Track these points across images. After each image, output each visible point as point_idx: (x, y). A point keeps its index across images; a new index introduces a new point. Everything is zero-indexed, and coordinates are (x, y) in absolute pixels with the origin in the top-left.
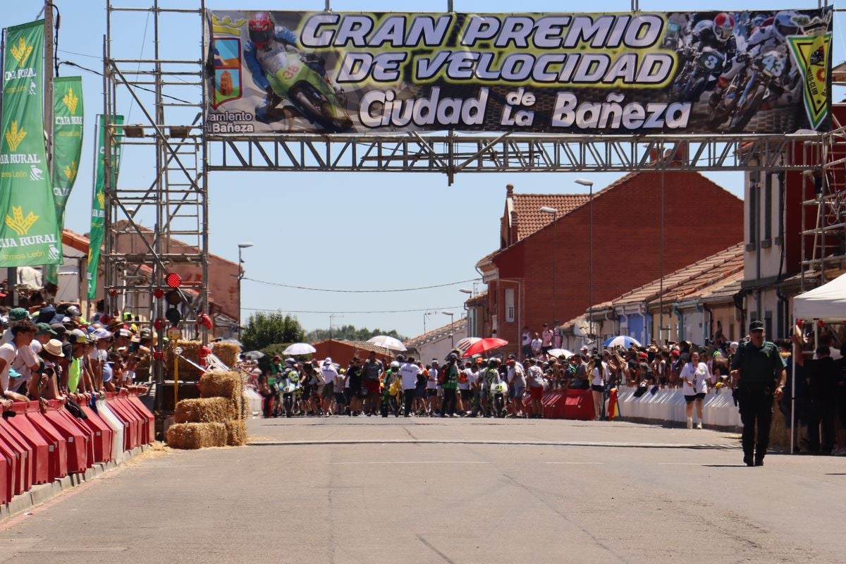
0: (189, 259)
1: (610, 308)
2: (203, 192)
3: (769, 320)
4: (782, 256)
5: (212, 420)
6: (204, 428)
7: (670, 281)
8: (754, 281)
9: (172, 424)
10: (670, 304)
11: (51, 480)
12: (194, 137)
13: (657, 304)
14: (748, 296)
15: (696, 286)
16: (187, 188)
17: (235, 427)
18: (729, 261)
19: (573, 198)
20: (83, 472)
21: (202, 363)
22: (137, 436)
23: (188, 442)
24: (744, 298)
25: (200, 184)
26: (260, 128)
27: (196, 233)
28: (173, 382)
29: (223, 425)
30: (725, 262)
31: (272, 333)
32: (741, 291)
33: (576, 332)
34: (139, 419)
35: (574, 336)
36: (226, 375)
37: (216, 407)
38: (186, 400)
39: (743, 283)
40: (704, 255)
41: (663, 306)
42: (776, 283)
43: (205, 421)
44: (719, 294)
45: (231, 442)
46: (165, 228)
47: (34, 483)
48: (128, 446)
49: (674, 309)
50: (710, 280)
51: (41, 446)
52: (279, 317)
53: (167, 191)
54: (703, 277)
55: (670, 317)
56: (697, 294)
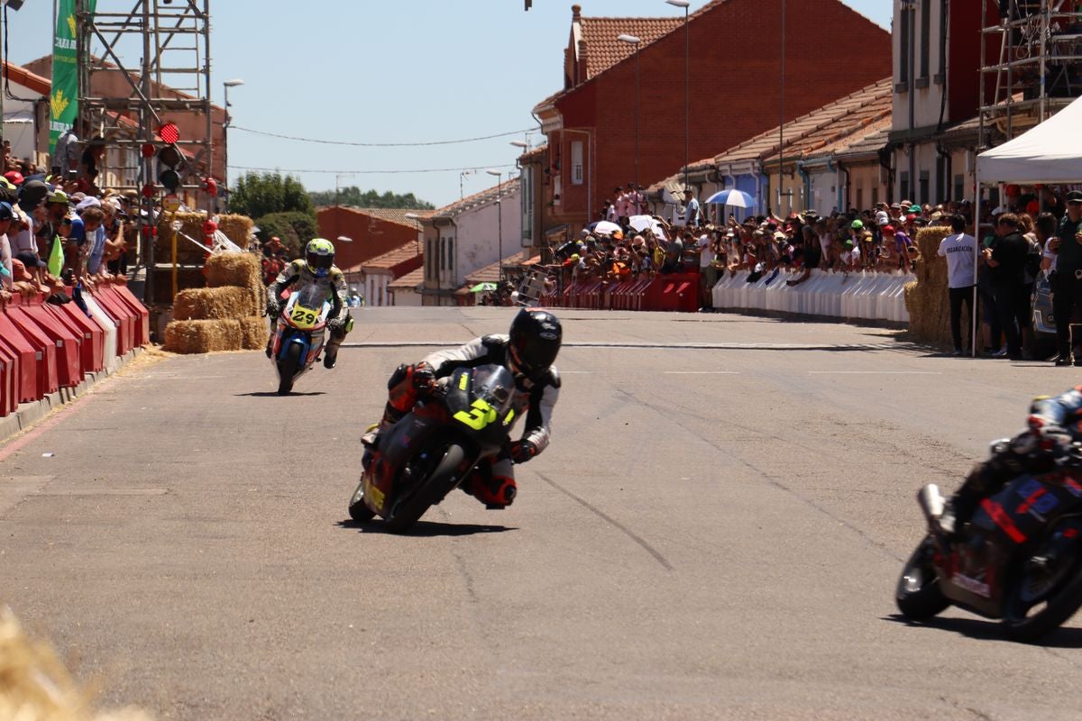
0: (188, 105)
1: (712, 167)
2: (204, 16)
3: (925, 182)
4: (943, 99)
5: (223, 316)
6: (213, 327)
7: (793, 130)
8: (905, 131)
9: (171, 321)
10: (792, 162)
11: (40, 397)
13: (775, 161)
14: (897, 151)
15: (827, 138)
16: (182, 12)
17: (252, 325)
18: (867, 105)
19: (658, 23)
20: (74, 386)
21: (208, 242)
22: (131, 337)
23: (192, 344)
24: (892, 154)
28: (170, 265)
29: (237, 322)
30: (862, 106)
31: (268, 198)
32: (888, 145)
33: (666, 197)
34: (131, 315)
35: (663, 202)
36: (240, 258)
37: (228, 298)
38: (188, 290)
39: (892, 134)
40: (833, 97)
41: (783, 164)
42: (936, 134)
43: (214, 317)
44: (859, 149)
45: (247, 344)
46: (153, 63)
47: (21, 400)
48: (120, 352)
49: (798, 169)
50: (844, 130)
51: (28, 353)
52: (277, 178)
53: (156, 15)
54: (833, 126)
55: (793, 178)
56: (829, 148)
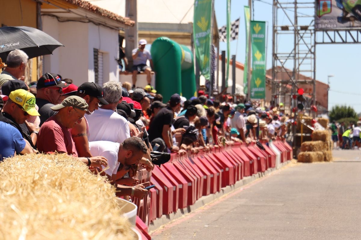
0: (307, 82)
2: (314, 53)
5: (317, 151)
6: (314, 154)
9: (300, 152)
11: (251, 175)
12: (310, 30)
16: (307, 52)
17: (327, 154)
20: (264, 172)
21: (313, 126)
22: (286, 157)
23: (307, 160)
25: (313, 50)
26: (340, 25)
27: (311, 71)
28: (300, 134)
29: (322, 153)
31: (342, 113)
34: (286, 150)
36: (323, 132)
37: (319, 145)
38: (306, 142)
43: (314, 151)
45: (325, 160)
46: (297, 69)
47: (244, 176)
48: (282, 161)
51: (247, 161)
52: (345, 107)
53: (298, 54)
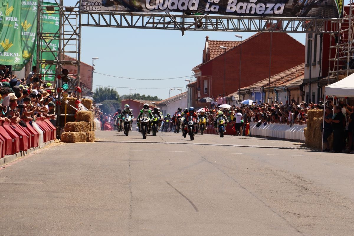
0: (72, 63)
1: (248, 89)
2: (79, 35)
3: (314, 96)
4: (320, 69)
5: (80, 131)
6: (77, 134)
7: (273, 78)
8: (308, 79)
9: (63, 132)
10: (273, 88)
11: (13, 154)
12: (75, 12)
13: (267, 88)
14: (306, 85)
15: (284, 81)
16: (72, 33)
17: (90, 134)
18: (298, 71)
19: (233, 43)
20: (26, 151)
21: (77, 107)
22: (49, 136)
23: (70, 140)
24: (304, 87)
25: (78, 32)
26: (103, 9)
27: (76, 52)
28: (64, 114)
29: (85, 133)
30: (297, 71)
31: (106, 95)
32: (303, 83)
33: (233, 99)
34: (50, 129)
35: (232, 100)
36: (87, 112)
37: (82, 125)
38: (69, 122)
39: (304, 80)
40: (288, 68)
41: (270, 89)
42: (318, 80)
43: (77, 131)
44: (294, 85)
45: (88, 140)
46: (62, 49)
47: (5, 155)
48: (45, 141)
49: (274, 90)
50: (290, 78)
51: (9, 139)
52: (109, 89)
53: (63, 34)
54: (287, 77)
55: (273, 93)
56: (284, 84)
